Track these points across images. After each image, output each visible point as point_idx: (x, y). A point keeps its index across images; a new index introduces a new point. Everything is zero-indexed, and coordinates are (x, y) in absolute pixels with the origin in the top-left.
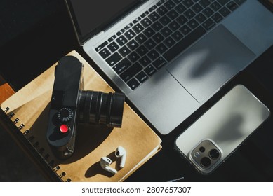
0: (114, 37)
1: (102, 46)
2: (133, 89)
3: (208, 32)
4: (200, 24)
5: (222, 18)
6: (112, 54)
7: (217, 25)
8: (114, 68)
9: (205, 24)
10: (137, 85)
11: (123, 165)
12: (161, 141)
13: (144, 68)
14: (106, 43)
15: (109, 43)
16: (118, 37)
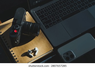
0: (44, 9)
1: (38, 11)
2: (46, 28)
3: (81, 12)
4: (79, 9)
5: (88, 8)
6: (41, 15)
7: (86, 10)
8: (41, 20)
9: (81, 9)
10: (48, 27)
11: (36, 54)
12: (53, 49)
13: (53, 22)
14: (40, 10)
15: (41, 11)
16: (45, 9)
